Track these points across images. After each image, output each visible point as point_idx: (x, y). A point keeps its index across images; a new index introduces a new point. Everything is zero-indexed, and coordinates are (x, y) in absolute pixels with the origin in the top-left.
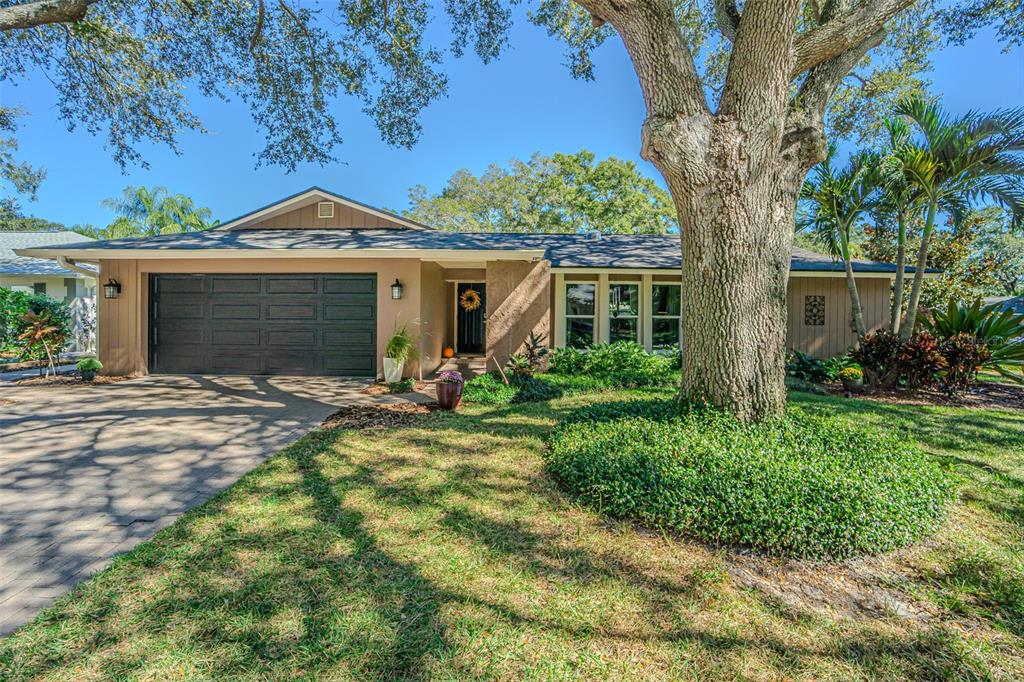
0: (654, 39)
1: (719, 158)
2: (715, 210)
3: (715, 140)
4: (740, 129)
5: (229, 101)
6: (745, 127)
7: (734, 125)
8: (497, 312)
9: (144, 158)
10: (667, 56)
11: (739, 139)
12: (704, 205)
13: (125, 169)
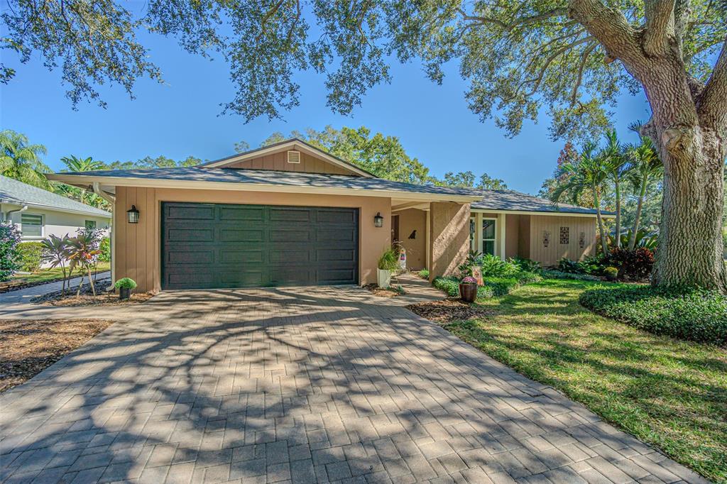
0: (677, 79)
1: (710, 152)
2: (707, 180)
3: (707, 141)
4: (718, 137)
5: (212, 60)
6: (720, 135)
7: (714, 134)
8: (440, 237)
9: (102, 98)
10: (684, 90)
11: (718, 142)
12: (701, 177)
13: (77, 106)
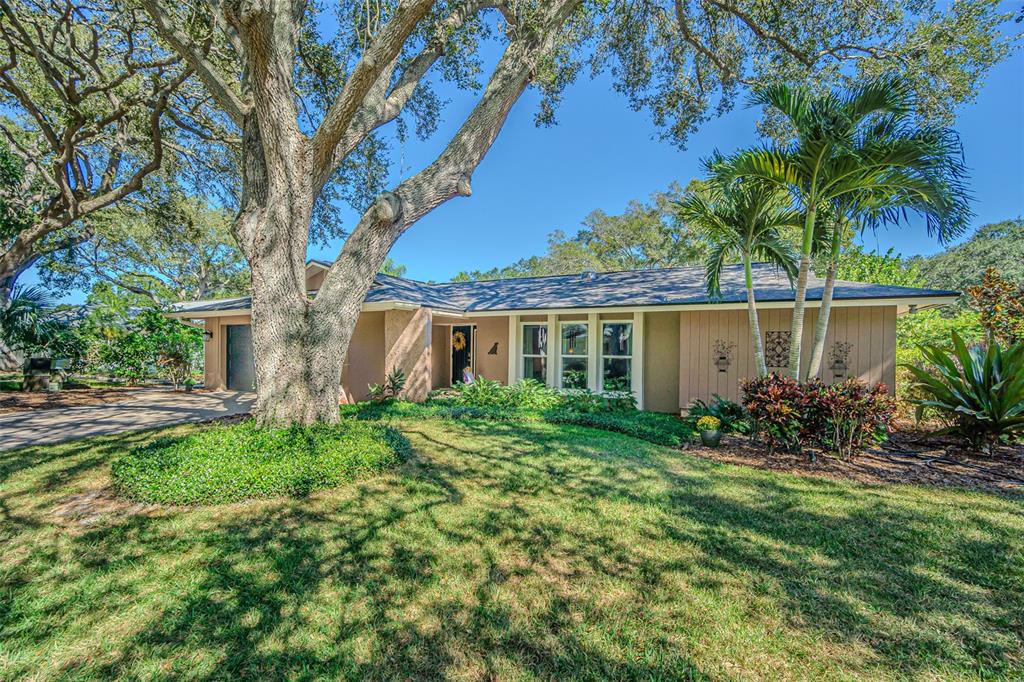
8: (392, 351)
